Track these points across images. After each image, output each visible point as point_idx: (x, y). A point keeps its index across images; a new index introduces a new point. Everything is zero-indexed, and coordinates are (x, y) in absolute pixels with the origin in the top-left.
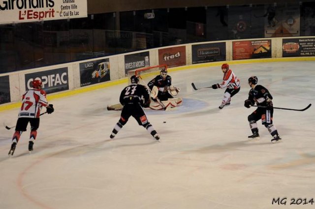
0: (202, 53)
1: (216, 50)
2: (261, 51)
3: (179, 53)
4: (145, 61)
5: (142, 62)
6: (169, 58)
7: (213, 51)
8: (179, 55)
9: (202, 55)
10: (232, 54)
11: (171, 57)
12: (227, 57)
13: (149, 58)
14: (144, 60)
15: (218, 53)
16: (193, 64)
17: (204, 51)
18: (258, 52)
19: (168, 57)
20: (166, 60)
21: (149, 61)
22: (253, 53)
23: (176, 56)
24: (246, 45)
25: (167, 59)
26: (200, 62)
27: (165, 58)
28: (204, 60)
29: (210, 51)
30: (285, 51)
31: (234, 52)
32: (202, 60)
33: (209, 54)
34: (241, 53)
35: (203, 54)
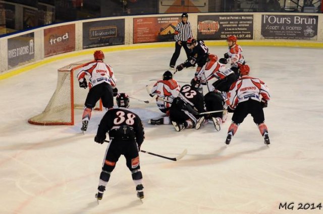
0: (95, 33)
1: (112, 29)
2: (170, 32)
3: (67, 34)
4: (29, 47)
5: (26, 48)
6: (56, 41)
7: (109, 30)
8: (67, 37)
9: (94, 37)
10: (132, 35)
11: (58, 40)
12: (126, 39)
13: (34, 42)
14: (28, 44)
15: (115, 35)
16: (84, 49)
17: (98, 32)
18: (165, 32)
19: (54, 40)
20: (52, 44)
21: (34, 46)
22: (159, 33)
23: (64, 38)
24: (151, 23)
25: (53, 42)
26: (91, 46)
27: (51, 41)
28: (97, 43)
29: (104, 31)
30: (201, 33)
31: (135, 32)
32: (95, 44)
33: (104, 36)
34: (144, 34)
35: (96, 35)
